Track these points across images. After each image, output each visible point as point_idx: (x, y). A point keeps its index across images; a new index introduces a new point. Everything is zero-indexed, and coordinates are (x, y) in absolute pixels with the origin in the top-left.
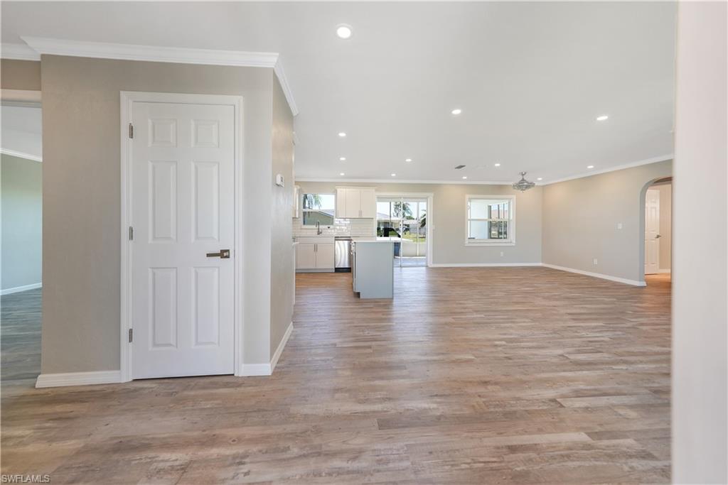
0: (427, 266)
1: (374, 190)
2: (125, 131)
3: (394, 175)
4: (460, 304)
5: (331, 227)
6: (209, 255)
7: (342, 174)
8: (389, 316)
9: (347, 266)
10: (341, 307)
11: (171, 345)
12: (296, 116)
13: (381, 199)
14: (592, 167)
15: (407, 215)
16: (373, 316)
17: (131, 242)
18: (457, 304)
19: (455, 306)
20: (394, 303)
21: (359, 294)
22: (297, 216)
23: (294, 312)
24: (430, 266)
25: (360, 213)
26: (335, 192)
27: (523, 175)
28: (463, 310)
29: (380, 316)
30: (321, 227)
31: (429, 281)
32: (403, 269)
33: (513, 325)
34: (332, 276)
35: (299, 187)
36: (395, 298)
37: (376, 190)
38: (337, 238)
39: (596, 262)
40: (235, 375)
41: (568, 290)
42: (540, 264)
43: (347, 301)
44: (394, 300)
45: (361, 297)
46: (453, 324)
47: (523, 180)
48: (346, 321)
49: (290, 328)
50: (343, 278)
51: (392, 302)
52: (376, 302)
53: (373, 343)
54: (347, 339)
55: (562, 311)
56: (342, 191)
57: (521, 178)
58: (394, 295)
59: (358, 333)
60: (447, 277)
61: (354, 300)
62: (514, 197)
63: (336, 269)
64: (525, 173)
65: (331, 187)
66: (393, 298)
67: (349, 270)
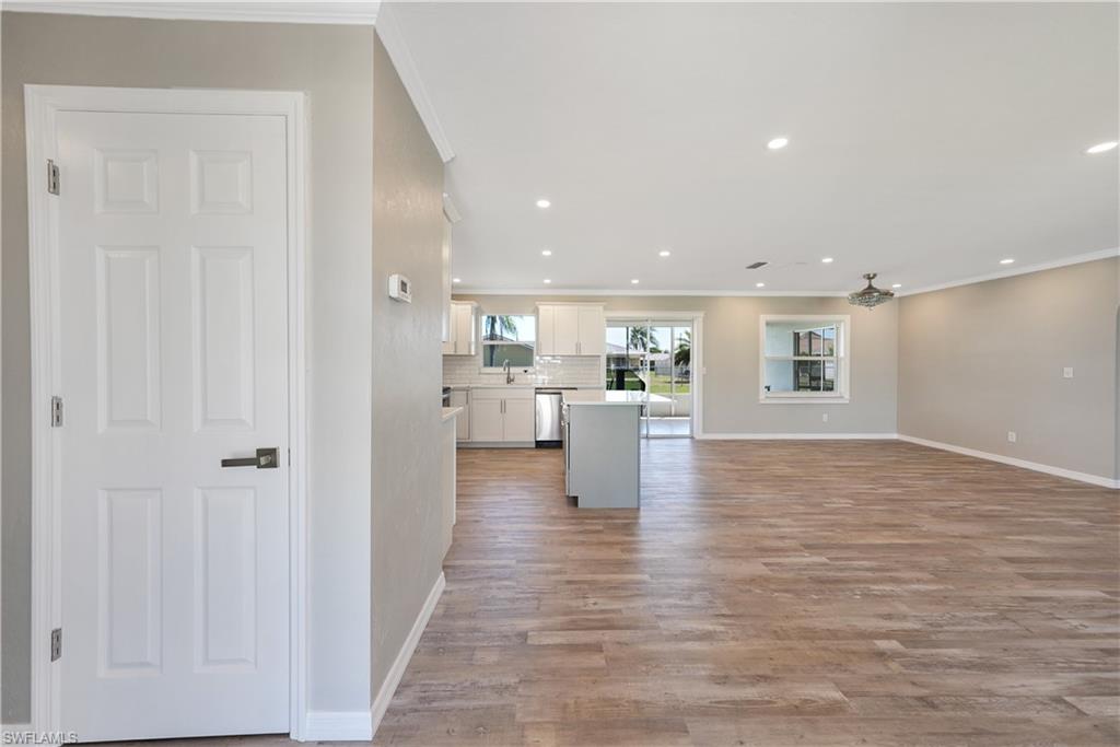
0: (692, 438)
1: (601, 308)
2: (37, 179)
3: (635, 282)
4: (770, 526)
5: (530, 369)
6: (225, 463)
7: (547, 281)
8: (635, 556)
9: (556, 438)
10: (541, 527)
11: (148, 664)
12: (448, 162)
13: (612, 322)
14: (1011, 261)
15: (650, 345)
16: (604, 554)
17: (57, 431)
18: (764, 526)
19: (761, 530)
20: (641, 521)
21: (576, 498)
22: (473, 353)
23: (455, 540)
24: (697, 437)
25: (578, 346)
26: (536, 312)
27: (870, 278)
28: (780, 544)
29: (615, 553)
30: (513, 370)
31: (701, 470)
32: (652, 442)
33: (897, 589)
34: (530, 456)
35: (475, 304)
36: (642, 508)
37: (605, 309)
38: (539, 391)
39: (1012, 437)
40: (292, 737)
41: (976, 496)
42: (895, 436)
43: (554, 513)
44: (642, 513)
45: (580, 505)
46: (767, 580)
47: (870, 287)
48: (549, 566)
49: (440, 583)
50: (548, 460)
51: (637, 518)
52: (606, 515)
53: (607, 636)
54: (549, 621)
55: (990, 551)
56: (546, 310)
57: (865, 284)
58: (642, 501)
59: (574, 603)
60: (731, 461)
61: (566, 511)
62: (847, 318)
63: (537, 442)
64: (875, 275)
65: (529, 304)
66: (638, 509)
67: (556, 445)
